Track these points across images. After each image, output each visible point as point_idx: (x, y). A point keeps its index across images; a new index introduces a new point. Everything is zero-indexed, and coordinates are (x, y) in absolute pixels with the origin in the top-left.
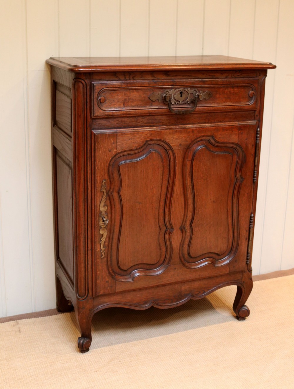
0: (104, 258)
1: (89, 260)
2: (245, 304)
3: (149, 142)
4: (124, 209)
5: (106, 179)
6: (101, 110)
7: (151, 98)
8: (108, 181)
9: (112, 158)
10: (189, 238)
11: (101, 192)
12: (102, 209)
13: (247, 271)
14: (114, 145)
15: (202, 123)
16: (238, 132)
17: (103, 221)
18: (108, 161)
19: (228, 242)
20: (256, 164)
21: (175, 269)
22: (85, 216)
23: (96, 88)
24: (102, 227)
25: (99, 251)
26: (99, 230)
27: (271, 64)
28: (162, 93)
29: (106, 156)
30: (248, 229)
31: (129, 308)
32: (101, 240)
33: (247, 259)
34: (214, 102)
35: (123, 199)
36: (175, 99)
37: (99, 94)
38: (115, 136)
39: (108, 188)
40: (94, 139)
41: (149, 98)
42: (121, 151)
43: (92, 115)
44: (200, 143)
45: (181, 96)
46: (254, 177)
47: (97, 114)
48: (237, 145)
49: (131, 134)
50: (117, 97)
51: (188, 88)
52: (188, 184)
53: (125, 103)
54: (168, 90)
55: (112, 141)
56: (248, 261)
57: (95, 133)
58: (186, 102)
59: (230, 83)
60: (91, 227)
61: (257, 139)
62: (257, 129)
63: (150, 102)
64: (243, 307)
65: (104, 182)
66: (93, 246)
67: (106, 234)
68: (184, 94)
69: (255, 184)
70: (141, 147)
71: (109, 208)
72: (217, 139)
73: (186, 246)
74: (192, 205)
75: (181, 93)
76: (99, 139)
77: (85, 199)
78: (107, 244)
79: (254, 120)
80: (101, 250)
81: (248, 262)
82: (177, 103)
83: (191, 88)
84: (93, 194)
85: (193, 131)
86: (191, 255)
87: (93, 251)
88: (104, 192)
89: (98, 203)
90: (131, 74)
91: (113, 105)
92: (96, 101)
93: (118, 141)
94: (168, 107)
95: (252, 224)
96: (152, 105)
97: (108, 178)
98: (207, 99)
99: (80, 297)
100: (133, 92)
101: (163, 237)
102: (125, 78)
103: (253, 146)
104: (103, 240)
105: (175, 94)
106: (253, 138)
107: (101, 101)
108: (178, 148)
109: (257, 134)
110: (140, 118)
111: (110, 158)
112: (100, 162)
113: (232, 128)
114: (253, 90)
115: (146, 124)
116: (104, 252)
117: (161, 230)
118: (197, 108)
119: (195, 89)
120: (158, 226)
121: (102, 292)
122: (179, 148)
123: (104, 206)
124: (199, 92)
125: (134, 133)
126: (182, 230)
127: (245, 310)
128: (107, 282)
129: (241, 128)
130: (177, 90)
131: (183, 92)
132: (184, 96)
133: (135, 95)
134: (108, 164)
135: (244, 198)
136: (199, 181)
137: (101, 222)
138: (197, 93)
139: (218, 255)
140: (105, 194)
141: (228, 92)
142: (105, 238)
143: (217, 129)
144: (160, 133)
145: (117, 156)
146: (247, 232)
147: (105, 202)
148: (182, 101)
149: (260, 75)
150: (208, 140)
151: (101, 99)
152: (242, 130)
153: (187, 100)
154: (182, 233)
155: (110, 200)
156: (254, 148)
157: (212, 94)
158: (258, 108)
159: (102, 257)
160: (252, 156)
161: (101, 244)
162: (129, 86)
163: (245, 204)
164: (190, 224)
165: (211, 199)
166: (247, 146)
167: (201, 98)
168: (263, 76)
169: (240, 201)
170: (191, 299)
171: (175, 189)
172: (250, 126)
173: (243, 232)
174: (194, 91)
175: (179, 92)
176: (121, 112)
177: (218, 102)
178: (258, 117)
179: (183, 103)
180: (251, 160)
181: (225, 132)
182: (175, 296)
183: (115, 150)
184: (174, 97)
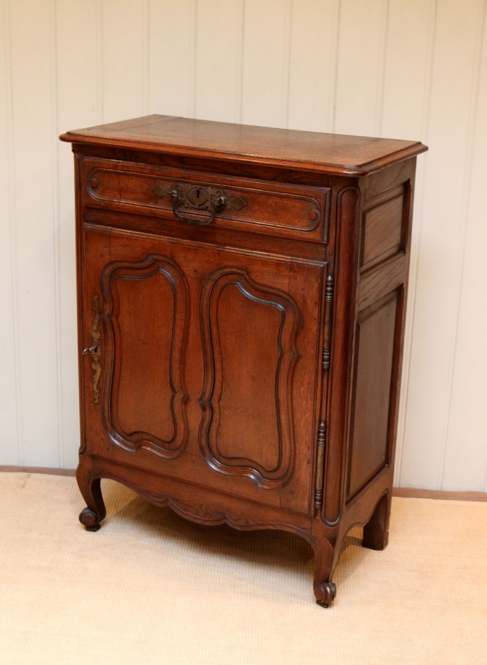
0: (97, 403)
5: (98, 294)
6: (92, 197)
7: (155, 192)
9: (105, 267)
11: (93, 310)
12: (94, 334)
13: (321, 521)
14: (106, 249)
16: (288, 274)
17: (96, 351)
18: (100, 270)
21: (194, 462)
23: (86, 165)
24: (95, 359)
25: (92, 391)
26: (91, 362)
28: (171, 188)
30: (311, 445)
32: (94, 376)
33: (316, 499)
34: (250, 217)
35: (122, 329)
36: (189, 200)
37: (89, 174)
38: (109, 236)
39: (101, 307)
40: (85, 235)
41: (153, 192)
42: (115, 259)
45: (198, 197)
46: (323, 359)
47: (87, 201)
48: (288, 294)
50: (112, 183)
51: (207, 186)
52: (215, 337)
53: (122, 193)
54: (179, 185)
55: (105, 243)
56: (317, 503)
58: (204, 206)
59: (274, 189)
62: (327, 277)
63: (154, 197)
65: (96, 297)
66: (87, 383)
67: (100, 372)
68: (203, 194)
70: (141, 261)
71: (103, 336)
72: (252, 277)
75: (198, 192)
76: (89, 237)
78: (100, 385)
80: (94, 392)
82: (192, 207)
83: (213, 187)
88: (96, 311)
89: (89, 324)
90: (132, 153)
91: (108, 193)
92: (86, 183)
93: (112, 244)
96: (157, 203)
97: (100, 294)
98: (237, 209)
100: (132, 179)
102: (126, 157)
103: (315, 303)
104: (97, 377)
105: (188, 192)
106: (315, 291)
107: (93, 184)
108: (192, 275)
109: (327, 285)
110: (146, 219)
111: (103, 267)
113: (278, 265)
114: (316, 209)
115: (154, 228)
116: (98, 395)
117: (177, 395)
119: (219, 189)
122: (194, 277)
123: (96, 331)
124: (225, 195)
128: (102, 440)
129: (293, 268)
130: (191, 187)
131: (202, 191)
132: (202, 198)
133: (134, 183)
134: (100, 274)
135: (302, 389)
136: (229, 336)
137: (93, 352)
138: (222, 196)
140: (97, 315)
141: (273, 205)
142: (99, 376)
143: (253, 261)
146: (310, 450)
147: (98, 325)
148: (199, 205)
149: (335, 185)
150: (243, 275)
151: (91, 181)
152: (295, 271)
153: (206, 205)
154: (204, 410)
155: (104, 324)
156: (318, 308)
157: (246, 202)
158: (332, 241)
159: (96, 402)
160: (315, 321)
161: (93, 382)
162: (125, 169)
163: (304, 401)
164: (219, 402)
165: (247, 372)
166: (304, 301)
167: (227, 205)
168: (341, 187)
169: (295, 391)
170: (225, 523)
171: (190, 337)
172: (310, 269)
173: (302, 448)
174: (217, 192)
175: (195, 189)
176: (116, 204)
177: (256, 216)
178: (332, 257)
179: (201, 207)
180: (314, 327)
181: (266, 269)
182: (201, 506)
183: (109, 257)
184: (187, 196)
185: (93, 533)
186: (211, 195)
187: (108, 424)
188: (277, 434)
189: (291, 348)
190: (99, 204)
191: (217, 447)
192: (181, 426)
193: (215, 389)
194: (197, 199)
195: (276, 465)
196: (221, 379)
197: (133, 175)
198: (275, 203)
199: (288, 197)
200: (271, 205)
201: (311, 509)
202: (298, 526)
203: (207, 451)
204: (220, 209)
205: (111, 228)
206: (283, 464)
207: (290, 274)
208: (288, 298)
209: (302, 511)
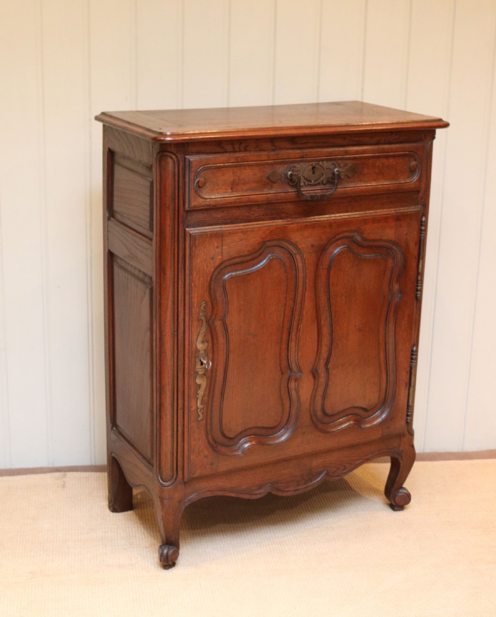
0: (202, 420)
1: (179, 424)
2: (404, 486)
3: (268, 244)
4: (231, 344)
5: (206, 302)
6: (199, 198)
7: (270, 178)
8: (210, 304)
9: (216, 269)
10: (324, 385)
11: (199, 320)
12: (200, 346)
14: (218, 249)
16: (395, 224)
17: (202, 364)
18: (209, 274)
19: (380, 390)
20: (420, 271)
21: (304, 433)
22: (174, 359)
23: (193, 164)
24: (200, 373)
25: (194, 410)
26: (196, 378)
27: (440, 120)
28: (286, 170)
29: (207, 267)
30: (409, 369)
31: (236, 496)
32: (198, 393)
33: (408, 415)
34: (360, 181)
35: (229, 330)
36: (305, 178)
37: (197, 174)
38: (220, 236)
39: (209, 314)
40: (190, 241)
41: (268, 178)
42: (228, 258)
43: (187, 206)
44: (340, 242)
45: (314, 173)
46: (417, 290)
47: (194, 204)
48: (395, 243)
49: (242, 232)
50: (222, 178)
51: (323, 160)
52: (323, 304)
53: (234, 186)
54: (296, 165)
55: (216, 244)
56: (409, 418)
57: (191, 232)
58: (320, 181)
59: (383, 151)
60: (182, 374)
61: (421, 233)
62: (422, 218)
63: (270, 182)
64: (401, 490)
65: (204, 305)
66: (186, 403)
67: (206, 384)
68: (318, 169)
69: (418, 300)
70: (256, 252)
71: (210, 344)
72: (364, 236)
73: (319, 398)
74: (328, 336)
75: (313, 168)
76: (197, 242)
77: (174, 331)
78: (206, 398)
79: (417, 204)
80: (198, 408)
81: (409, 421)
82: (308, 184)
83: (327, 160)
84: (187, 324)
85: (330, 224)
86: (327, 411)
87: (186, 411)
88: (202, 321)
89: (195, 337)
90: (241, 143)
91: (217, 189)
92: (192, 184)
93: (224, 243)
94: (296, 190)
95: (414, 361)
96: (271, 188)
97: (209, 300)
98: (350, 176)
99: (163, 481)
100: (245, 169)
101: (286, 386)
102: (234, 148)
103: (416, 243)
104: (201, 392)
105: (304, 171)
106: (415, 233)
107: (200, 184)
108: (309, 251)
109: (422, 225)
110: (255, 209)
111: (213, 270)
112: (198, 276)
113: (386, 219)
114: (415, 160)
115: (263, 216)
116: (202, 411)
117: (284, 375)
118: (337, 189)
119: (333, 162)
120: (279, 368)
121: (197, 474)
122: (311, 251)
123: (203, 342)
124: (340, 166)
125: (247, 231)
126: (315, 374)
127: (405, 494)
128: (205, 457)
129: (398, 218)
130: (307, 164)
131: (317, 166)
132: (317, 173)
133: (247, 174)
134: (209, 279)
136: (339, 299)
137: (199, 366)
138: (336, 167)
139: (365, 410)
140: (204, 323)
142: (204, 390)
143: (365, 221)
144: (284, 229)
145: (222, 267)
146: (408, 374)
147: (205, 335)
148: (315, 181)
149: (426, 138)
150: (352, 237)
151: (199, 181)
152: (400, 220)
153: (321, 179)
154: (315, 378)
155: (211, 332)
156: (417, 247)
157: (357, 168)
158: (423, 186)
159: (200, 419)
161: (197, 398)
163: (404, 333)
164: (326, 365)
165: (355, 326)
166: (407, 244)
167: (341, 174)
170: (326, 479)
171: (305, 312)
172: (412, 214)
174: (332, 164)
175: (311, 167)
177: (366, 179)
179: (317, 182)
180: (414, 265)
181: (376, 225)
182: (302, 476)
183: (221, 257)
184: (304, 175)
186: (326, 168)
187: (210, 437)
190: (208, 204)
193: (321, 355)
194: (313, 175)
195: (377, 400)
196: (327, 343)
197: (246, 165)
198: (382, 164)
199: (394, 156)
200: (379, 166)
201: (405, 426)
206: (381, 397)
208: (390, 245)
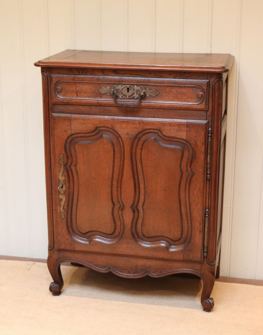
0: (63, 218)
4: (80, 181)
5: (63, 154)
6: (58, 98)
7: (100, 91)
8: (65, 156)
9: (68, 137)
10: (142, 218)
11: (59, 164)
12: (61, 178)
13: (207, 264)
14: (68, 127)
15: (151, 117)
16: (186, 129)
18: (64, 139)
19: (182, 231)
20: (208, 162)
21: (128, 243)
23: (54, 79)
24: (61, 192)
25: (59, 212)
26: (59, 195)
27: (224, 67)
28: (110, 88)
29: (62, 135)
32: (61, 203)
34: (161, 100)
35: (79, 173)
36: (122, 94)
37: (56, 84)
38: (70, 119)
39: (66, 161)
40: (53, 120)
42: (75, 133)
44: (149, 134)
45: (128, 91)
46: (207, 174)
47: (55, 100)
48: (186, 141)
49: (82, 119)
50: (71, 88)
51: (134, 85)
52: (140, 170)
53: (78, 93)
54: (116, 86)
55: (67, 124)
56: (206, 254)
57: (54, 115)
58: (132, 97)
61: (208, 138)
62: (209, 128)
63: (100, 94)
65: (62, 156)
67: (65, 199)
68: (131, 90)
69: (209, 180)
70: (93, 132)
71: (67, 178)
72: (163, 133)
74: (143, 189)
75: (128, 89)
76: (56, 121)
78: (65, 207)
79: (206, 119)
80: (61, 211)
82: (124, 98)
83: (137, 85)
85: (139, 123)
86: (144, 234)
88: (61, 164)
89: (57, 172)
90: (83, 70)
91: (68, 94)
92: (54, 90)
93: (72, 124)
94: (113, 100)
95: (206, 218)
96: (101, 97)
97: (65, 154)
98: (153, 96)
100: (85, 85)
101: (118, 212)
102: (79, 73)
103: (203, 144)
104: (63, 203)
105: (122, 90)
106: (202, 137)
108: (125, 136)
110: (93, 107)
111: (66, 138)
112: (58, 139)
113: (179, 125)
114: (202, 92)
115: (98, 112)
116: (64, 214)
117: (116, 206)
118: (143, 103)
119: (141, 86)
120: (111, 201)
122: (127, 137)
123: (62, 176)
124: (146, 89)
125: (85, 120)
126: (134, 209)
128: (67, 239)
130: (123, 86)
131: (130, 88)
132: (131, 92)
133: (86, 88)
134: (64, 142)
135: (196, 191)
137: (60, 188)
139: (172, 240)
140: (63, 166)
141: (175, 92)
143: (164, 124)
144: (108, 121)
146: (201, 225)
147: (63, 172)
148: (129, 96)
149: (211, 78)
150: (157, 133)
151: (57, 89)
152: (190, 127)
153: (134, 96)
154: (134, 212)
155: (67, 171)
156: (204, 146)
157: (158, 92)
158: (210, 108)
159: (62, 218)
160: (203, 153)
161: (61, 206)
162: (80, 80)
163: (197, 198)
164: (143, 206)
165: (161, 187)
166: (196, 143)
167: (147, 94)
168: (215, 79)
169: (191, 194)
170: (147, 275)
171: (125, 172)
172: (199, 125)
173: (196, 224)
174: (140, 88)
175: (126, 88)
176: (74, 101)
177: (165, 99)
178: (211, 117)
179: (130, 97)
180: (202, 157)
181: (172, 128)
182: (131, 268)
183: (70, 131)
184: (121, 92)
185: (57, 296)
186: (137, 90)
187: (70, 229)
188: (180, 219)
189: (187, 170)
190: (63, 101)
191: (142, 232)
192: (118, 223)
193: (140, 199)
194: (128, 93)
195: (180, 237)
196: (144, 193)
197: (85, 83)
198: (177, 91)
199: (185, 87)
200: (174, 92)
201: (202, 258)
202: (193, 269)
203: (136, 236)
204: (143, 97)
205: (71, 115)
206: (183, 236)
207: (187, 129)
208: (185, 142)
209: (197, 260)
